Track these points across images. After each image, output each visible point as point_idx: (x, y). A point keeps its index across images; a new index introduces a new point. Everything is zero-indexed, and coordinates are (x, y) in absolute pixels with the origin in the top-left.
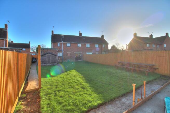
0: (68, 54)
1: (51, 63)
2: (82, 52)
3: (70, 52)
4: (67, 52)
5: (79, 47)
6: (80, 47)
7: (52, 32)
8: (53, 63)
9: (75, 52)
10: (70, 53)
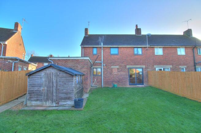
0: (113, 70)
1: (55, 98)
2: (144, 67)
3: (118, 67)
4: (112, 67)
5: (137, 55)
6: (140, 55)
7: (86, 30)
8: (62, 99)
9: (128, 67)
10: (118, 69)
